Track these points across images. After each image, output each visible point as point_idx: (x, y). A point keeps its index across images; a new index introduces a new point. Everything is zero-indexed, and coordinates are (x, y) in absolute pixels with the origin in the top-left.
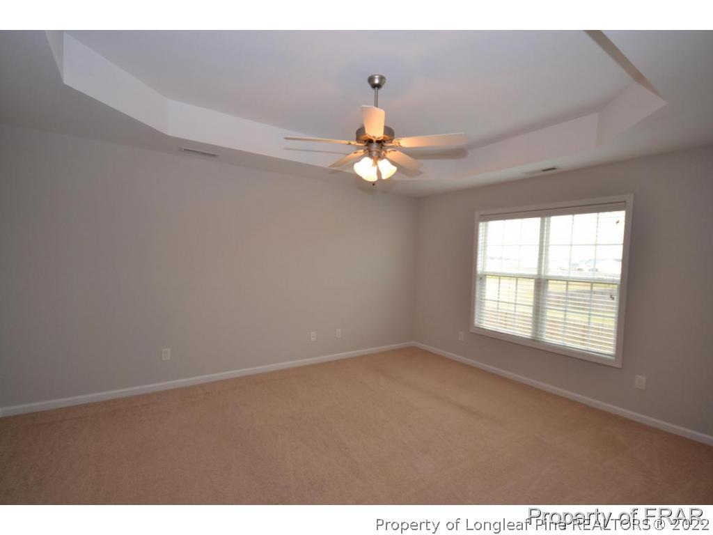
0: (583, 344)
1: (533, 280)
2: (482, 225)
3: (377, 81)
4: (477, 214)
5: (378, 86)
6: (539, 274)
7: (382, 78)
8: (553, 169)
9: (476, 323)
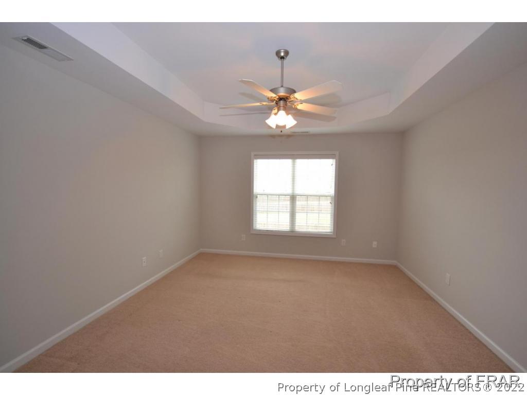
0: (316, 229)
1: (289, 196)
2: (255, 161)
3: (282, 54)
4: (252, 154)
5: (282, 58)
6: (293, 193)
7: (287, 53)
8: (307, 132)
9: (254, 227)
